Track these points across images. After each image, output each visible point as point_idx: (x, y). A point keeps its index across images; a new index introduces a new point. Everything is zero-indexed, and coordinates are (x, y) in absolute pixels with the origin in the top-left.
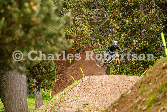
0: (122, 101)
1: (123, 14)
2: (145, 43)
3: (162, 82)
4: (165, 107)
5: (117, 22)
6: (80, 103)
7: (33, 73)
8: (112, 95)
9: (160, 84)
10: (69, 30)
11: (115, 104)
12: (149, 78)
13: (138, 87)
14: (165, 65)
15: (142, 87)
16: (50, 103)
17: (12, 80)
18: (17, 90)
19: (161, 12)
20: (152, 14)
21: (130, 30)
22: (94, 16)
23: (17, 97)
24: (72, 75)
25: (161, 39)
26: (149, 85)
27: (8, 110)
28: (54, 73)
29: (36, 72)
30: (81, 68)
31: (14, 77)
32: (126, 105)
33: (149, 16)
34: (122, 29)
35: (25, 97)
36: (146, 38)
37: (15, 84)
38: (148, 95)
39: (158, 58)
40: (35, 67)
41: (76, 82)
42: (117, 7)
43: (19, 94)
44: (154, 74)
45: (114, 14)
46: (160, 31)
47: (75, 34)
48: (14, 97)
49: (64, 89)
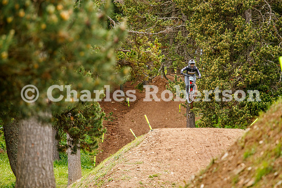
0: (214, 171)
1: (217, 26)
2: (253, 73)
3: (281, 138)
5: (207, 39)
6: (143, 174)
7: (64, 124)
8: (198, 161)
9: (277, 142)
10: (126, 52)
11: (201, 175)
12: (258, 133)
13: (240, 148)
15: (247, 147)
16: (93, 173)
17: (28, 135)
18: (36, 152)
19: (281, 22)
20: (266, 26)
21: (230, 52)
22: (168, 28)
23: (37, 164)
24: (132, 128)
26: (259, 145)
27: (21, 185)
28: (100, 123)
29: (69, 121)
30: (145, 116)
31: (32, 130)
32: (219, 177)
33: (261, 29)
34: (216, 50)
35: (50, 163)
36: (255, 66)
37: (33, 142)
38: (256, 161)
39: (277, 99)
40: (66, 114)
41: (138, 139)
42: (207, 13)
43: (40, 159)
44: (267, 126)
45: (202, 26)
46: (279, 53)
47: (135, 60)
48: (32, 163)
49: (117, 151)
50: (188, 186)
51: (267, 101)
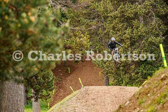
1: (122, 25)
3: (160, 93)
5: (116, 33)
7: (31, 83)
8: (111, 106)
9: (159, 95)
10: (68, 41)
12: (147, 89)
13: (136, 98)
14: (164, 76)
15: (140, 98)
17: (9, 90)
18: (14, 100)
19: (161, 23)
20: (152, 25)
21: (130, 41)
22: (93, 26)
23: (14, 108)
24: (71, 86)
26: (148, 96)
28: (52, 83)
29: (34, 82)
30: (79, 78)
31: (11, 87)
33: (149, 27)
34: (122, 40)
35: (22, 107)
36: (145, 49)
37: (12, 94)
38: (146, 106)
40: (32, 77)
41: (75, 93)
42: (117, 18)
43: (16, 104)
44: (152, 86)
45: (114, 25)
46: (159, 42)
47: (74, 45)
48: (11, 107)
49: (62, 99)
51: (152, 70)
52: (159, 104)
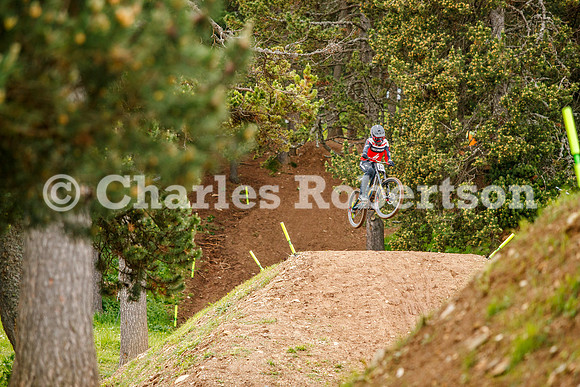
0: (424, 342)
1: (432, 41)
2: (506, 141)
3: (564, 277)
4: (572, 367)
5: (411, 68)
6: (277, 346)
7: (115, 238)
8: (389, 319)
9: (557, 284)
10: (244, 92)
11: (397, 350)
12: (518, 264)
13: (480, 294)
14: (577, 220)
15: (494, 293)
16: (172, 341)
17: (42, 261)
18: (58, 296)
19: (565, 35)
20: (534, 42)
21: (457, 95)
22: (332, 44)
23: (59, 321)
24: (253, 249)
25: (564, 130)
26: (520, 289)
27: (25, 365)
28: (190, 237)
29: (125, 233)
30: (282, 224)
31: (49, 251)
32: (436, 355)
33: (524, 49)
34: (429, 91)
35: (86, 320)
36: (510, 125)
37: (51, 275)
39: (553, 195)
40: (120, 217)
41: (266, 273)
42: (413, 14)
43: (66, 310)
44: (537, 252)
45: (402, 41)
46: (560, 100)
47: (263, 108)
48: (50, 318)
49: (223, 295)
50: (369, 371)
52: (559, 314)
